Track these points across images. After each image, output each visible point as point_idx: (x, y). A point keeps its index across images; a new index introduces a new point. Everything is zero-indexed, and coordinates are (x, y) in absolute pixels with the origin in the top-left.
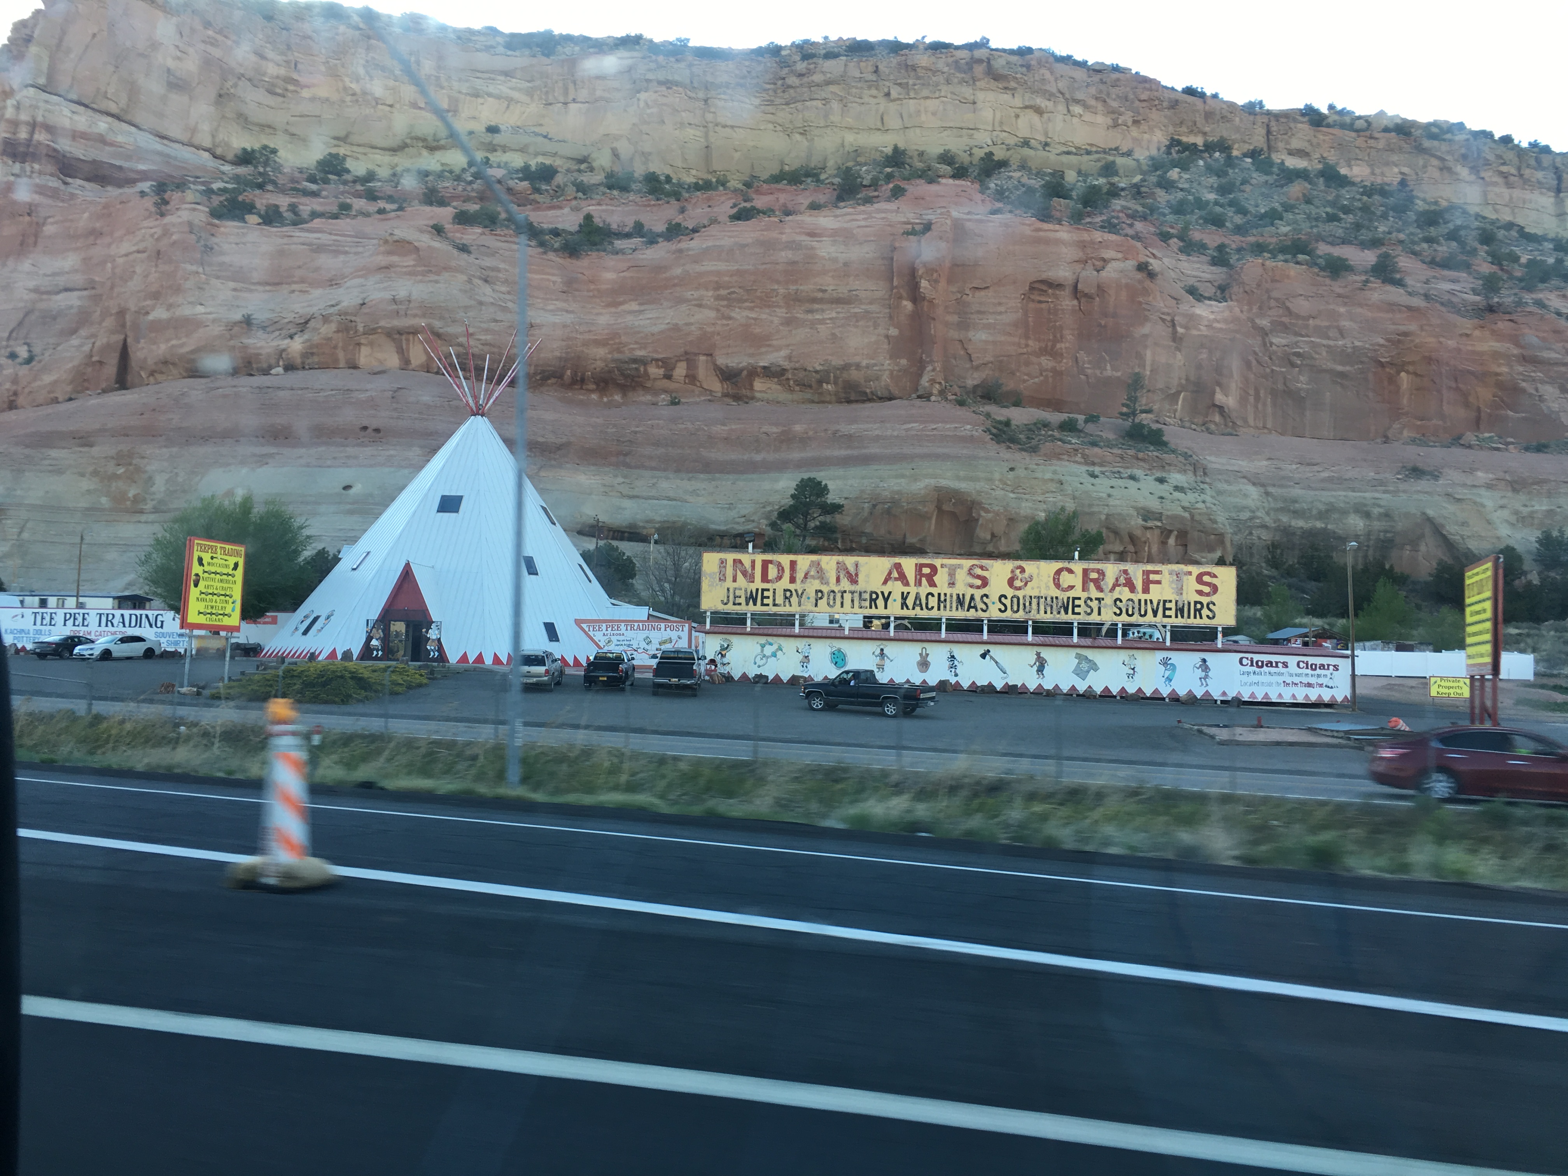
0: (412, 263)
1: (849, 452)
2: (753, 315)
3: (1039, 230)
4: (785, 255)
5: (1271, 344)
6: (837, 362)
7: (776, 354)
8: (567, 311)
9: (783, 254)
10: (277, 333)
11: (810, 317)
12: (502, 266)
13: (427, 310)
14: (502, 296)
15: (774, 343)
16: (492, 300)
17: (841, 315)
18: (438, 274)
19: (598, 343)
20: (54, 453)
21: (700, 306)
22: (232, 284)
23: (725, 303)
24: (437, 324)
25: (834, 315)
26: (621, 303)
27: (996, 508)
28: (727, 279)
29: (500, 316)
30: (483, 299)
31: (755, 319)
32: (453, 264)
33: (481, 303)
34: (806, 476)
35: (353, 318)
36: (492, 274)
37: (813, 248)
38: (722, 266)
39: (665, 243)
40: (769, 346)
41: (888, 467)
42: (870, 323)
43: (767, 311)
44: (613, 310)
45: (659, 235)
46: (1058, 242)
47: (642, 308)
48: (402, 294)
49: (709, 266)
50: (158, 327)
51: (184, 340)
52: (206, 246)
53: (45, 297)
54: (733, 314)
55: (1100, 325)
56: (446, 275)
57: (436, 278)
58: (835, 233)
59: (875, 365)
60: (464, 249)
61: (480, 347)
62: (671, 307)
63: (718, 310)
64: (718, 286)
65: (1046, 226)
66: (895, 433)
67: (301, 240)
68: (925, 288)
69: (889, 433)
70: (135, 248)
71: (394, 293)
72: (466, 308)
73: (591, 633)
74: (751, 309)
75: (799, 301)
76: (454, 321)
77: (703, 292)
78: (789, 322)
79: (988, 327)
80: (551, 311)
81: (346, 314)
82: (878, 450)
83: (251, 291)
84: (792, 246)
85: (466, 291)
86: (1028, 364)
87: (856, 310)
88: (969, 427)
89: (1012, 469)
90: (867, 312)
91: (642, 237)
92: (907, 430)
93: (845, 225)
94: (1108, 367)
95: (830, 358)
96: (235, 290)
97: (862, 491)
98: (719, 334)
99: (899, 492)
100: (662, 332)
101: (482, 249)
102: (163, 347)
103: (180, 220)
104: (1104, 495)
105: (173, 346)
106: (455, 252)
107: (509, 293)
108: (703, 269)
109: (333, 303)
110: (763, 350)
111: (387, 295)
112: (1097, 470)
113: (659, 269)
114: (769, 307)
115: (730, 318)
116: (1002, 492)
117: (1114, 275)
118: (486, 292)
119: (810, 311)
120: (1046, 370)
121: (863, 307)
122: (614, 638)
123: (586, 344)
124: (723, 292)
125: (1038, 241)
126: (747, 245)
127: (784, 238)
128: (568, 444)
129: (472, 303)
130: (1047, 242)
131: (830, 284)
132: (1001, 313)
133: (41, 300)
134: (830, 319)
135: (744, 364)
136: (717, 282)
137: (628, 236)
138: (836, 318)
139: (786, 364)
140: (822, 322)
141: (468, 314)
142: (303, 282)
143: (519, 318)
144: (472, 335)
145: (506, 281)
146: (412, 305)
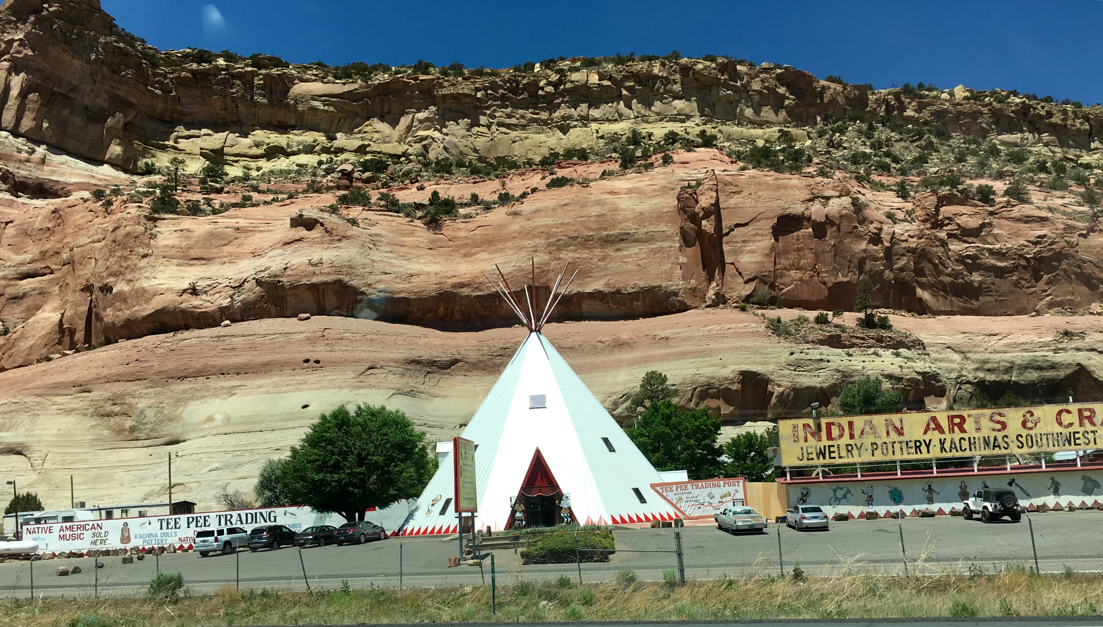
0: (319, 235)
1: (668, 351)
2: (577, 256)
3: (778, 179)
4: (595, 211)
5: (950, 250)
6: (642, 284)
7: (597, 283)
8: (435, 263)
9: (594, 209)
10: (218, 295)
11: (619, 253)
12: (383, 232)
13: (336, 269)
14: (387, 255)
15: (595, 274)
16: (380, 259)
17: (643, 251)
18: (339, 240)
19: (462, 285)
20: (59, 399)
21: (536, 251)
22: (175, 261)
23: (554, 248)
24: (344, 279)
25: (636, 250)
26: (474, 254)
27: (786, 383)
28: (554, 230)
29: (387, 269)
30: (374, 258)
31: (579, 258)
32: (349, 233)
33: (373, 261)
34: (650, 370)
35: (281, 279)
36: (375, 238)
37: (615, 204)
38: (549, 221)
39: (501, 208)
40: (591, 277)
41: (701, 360)
42: (665, 255)
43: (587, 251)
44: (469, 259)
45: (494, 203)
46: (793, 187)
47: (492, 256)
48: (315, 258)
49: (540, 221)
50: (122, 298)
51: (145, 306)
52: (151, 234)
53: (12, 282)
54: (561, 256)
55: (830, 244)
56: (345, 242)
57: (339, 244)
58: (629, 191)
59: (673, 285)
60: (353, 222)
61: (378, 294)
62: (514, 254)
63: (550, 253)
64: (548, 236)
65: (781, 176)
66: (701, 334)
67: (226, 225)
68: (705, 226)
69: (696, 334)
70: (90, 240)
71: (310, 258)
72: (364, 266)
73: (665, 494)
74: (575, 251)
75: (609, 241)
76: (357, 276)
77: (537, 241)
78: (603, 259)
79: (752, 252)
80: (424, 263)
81: (276, 276)
82: (690, 348)
83: (192, 265)
84: (599, 203)
85: (362, 253)
86: (782, 276)
87: (653, 246)
88: (754, 325)
89: (792, 354)
90: (661, 248)
91: (479, 204)
92: (709, 331)
93: (636, 185)
94: (840, 276)
95: (638, 282)
96: (178, 265)
97: (684, 379)
98: (552, 271)
99: (712, 378)
100: (510, 273)
101: (365, 221)
102: (128, 312)
103: (129, 216)
104: (860, 368)
105: (136, 310)
106: (348, 224)
107: (391, 252)
108: (534, 224)
109: (263, 269)
110: (588, 280)
111: (305, 260)
112: (851, 351)
113: (501, 226)
114: (587, 248)
115: (560, 259)
116: (789, 371)
117: (836, 208)
118: (375, 253)
119: (619, 250)
120: (796, 280)
121: (659, 244)
122: (684, 497)
123: (454, 286)
124: (553, 240)
125: (779, 187)
126: (566, 205)
127: (593, 197)
128: (455, 362)
129: (367, 261)
130: (785, 187)
131: (630, 227)
132: (759, 241)
133: (9, 286)
134: (635, 254)
135: (575, 292)
136: (547, 233)
137: (466, 205)
138: (639, 253)
139: (606, 290)
140: (629, 256)
141: (366, 270)
142: (231, 256)
143: (402, 270)
144: (370, 285)
145: (388, 243)
146: (324, 266)
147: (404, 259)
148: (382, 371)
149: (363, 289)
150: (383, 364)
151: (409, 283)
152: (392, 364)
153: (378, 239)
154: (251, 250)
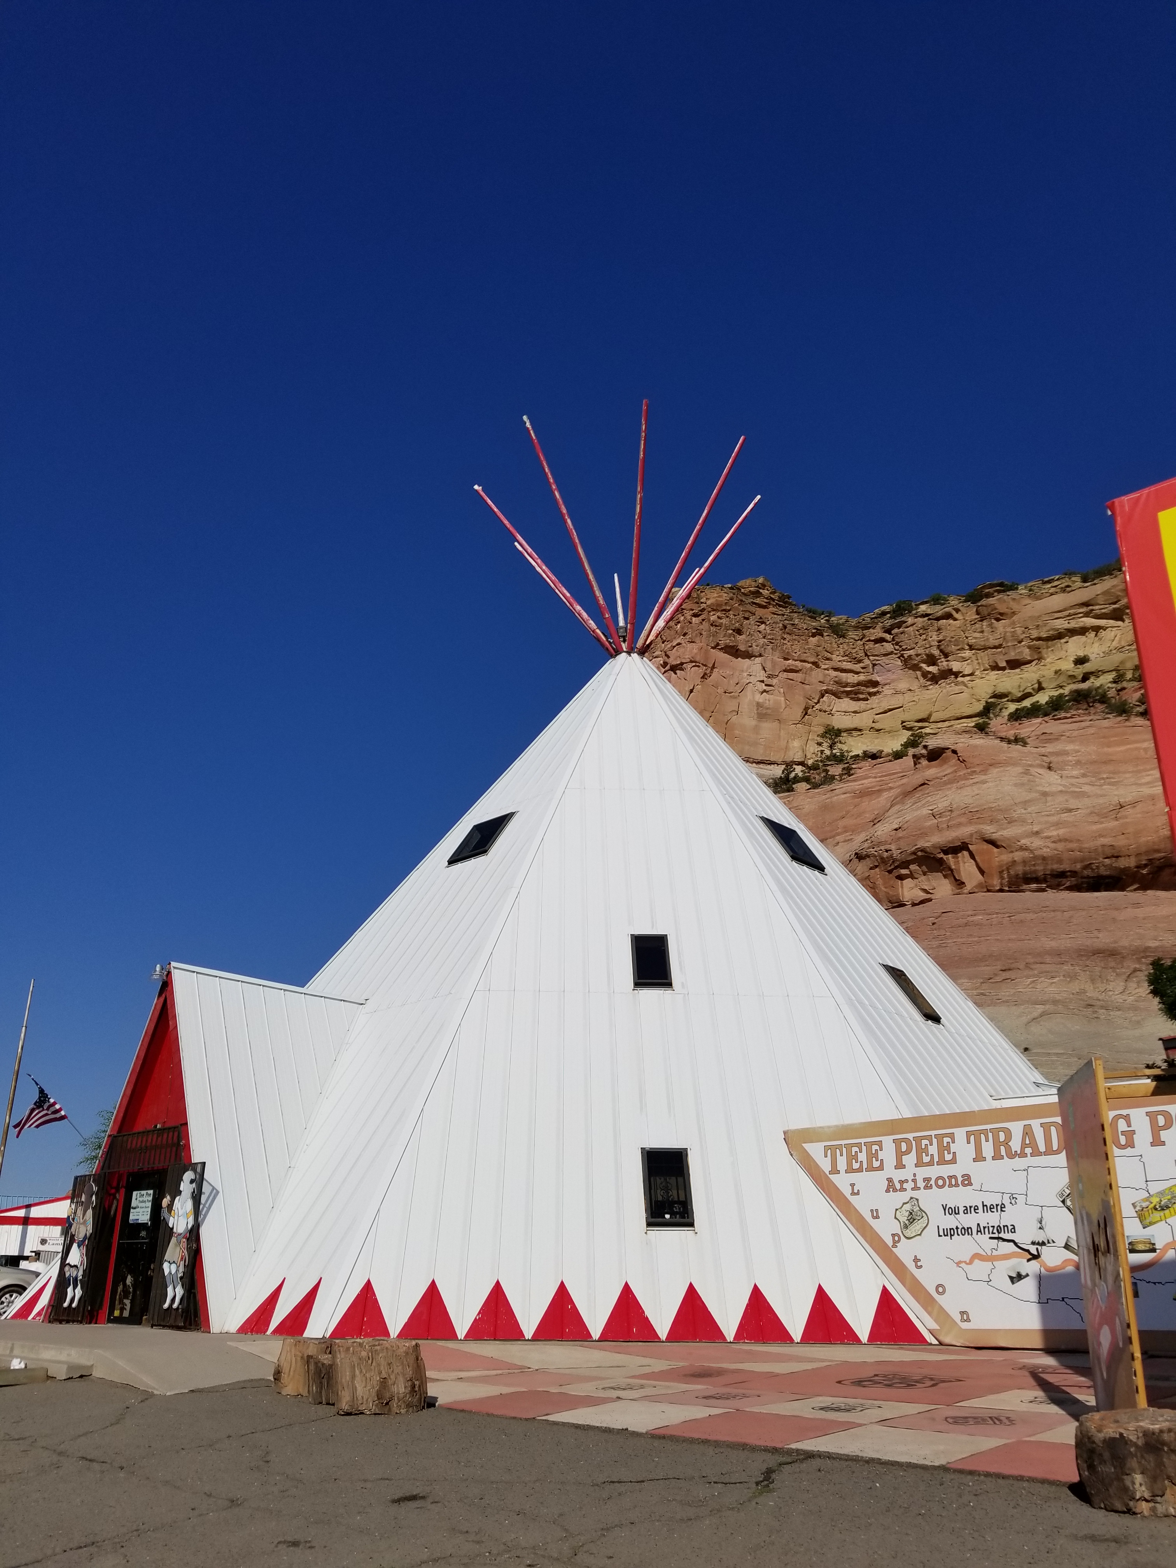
0: (952, 770)
13: (973, 815)
14: (1074, 781)
16: (1060, 788)
18: (984, 771)
24: (989, 830)
29: (1073, 803)
30: (1048, 789)
32: (1002, 757)
33: (1045, 794)
36: (1058, 759)
48: (942, 805)
56: (994, 772)
57: (983, 777)
60: (1019, 741)
61: (1053, 845)
71: (932, 808)
72: (1025, 803)
76: (1011, 821)
80: (1148, 783)
85: (1023, 784)
101: (1043, 737)
106: (1004, 745)
107: (1084, 775)
111: (925, 811)
118: (1051, 781)
129: (1034, 795)
141: (1029, 810)
142: (846, 832)
143: (1101, 801)
144: (1037, 833)
145: (1078, 763)
146: (954, 814)
147: (1109, 784)
148: (1027, 972)
149: (1023, 841)
150: (1030, 959)
151: (1116, 819)
152: (1048, 959)
153: (1060, 759)
154: (872, 817)
